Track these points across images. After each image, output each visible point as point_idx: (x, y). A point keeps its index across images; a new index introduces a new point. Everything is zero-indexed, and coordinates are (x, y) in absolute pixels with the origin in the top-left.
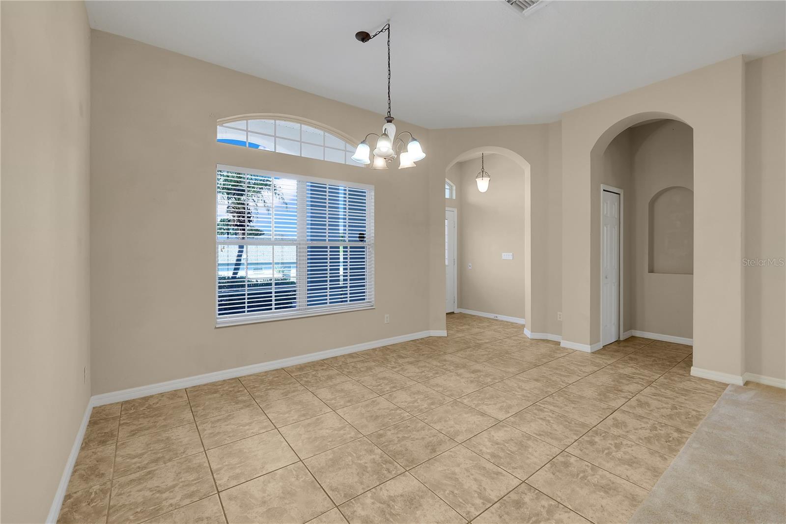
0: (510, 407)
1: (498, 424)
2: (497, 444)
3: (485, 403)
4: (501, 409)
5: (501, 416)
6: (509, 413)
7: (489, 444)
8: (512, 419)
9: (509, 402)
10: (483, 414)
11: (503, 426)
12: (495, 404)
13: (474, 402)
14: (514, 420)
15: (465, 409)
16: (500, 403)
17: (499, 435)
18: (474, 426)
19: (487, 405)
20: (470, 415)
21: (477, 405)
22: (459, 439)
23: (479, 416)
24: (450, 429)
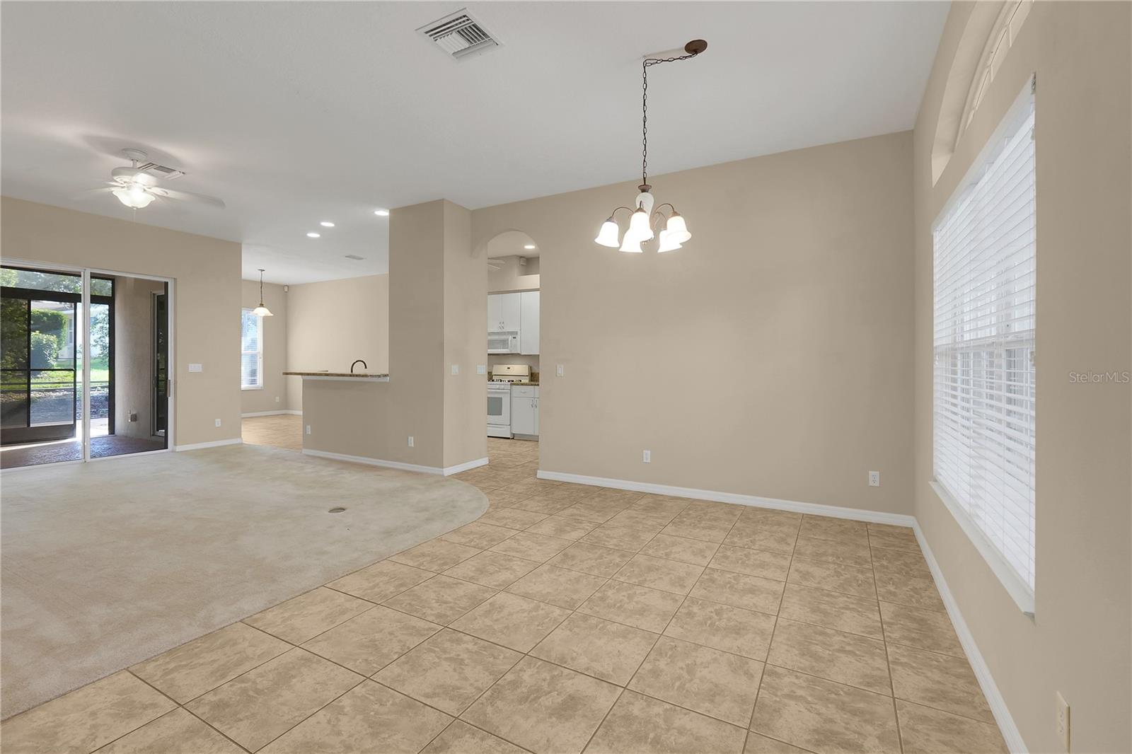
0: (488, 613)
1: (506, 587)
2: (506, 569)
3: (525, 614)
4: (502, 607)
5: (501, 598)
6: (490, 604)
7: (515, 567)
8: (488, 596)
9: (488, 622)
10: (525, 596)
11: (500, 585)
12: (510, 614)
13: (543, 612)
14: (485, 595)
15: (552, 598)
16: (503, 617)
17: (504, 576)
18: (534, 580)
19: (523, 611)
20: (544, 592)
21: (537, 608)
22: (546, 567)
23: (531, 592)
24: (560, 573)
